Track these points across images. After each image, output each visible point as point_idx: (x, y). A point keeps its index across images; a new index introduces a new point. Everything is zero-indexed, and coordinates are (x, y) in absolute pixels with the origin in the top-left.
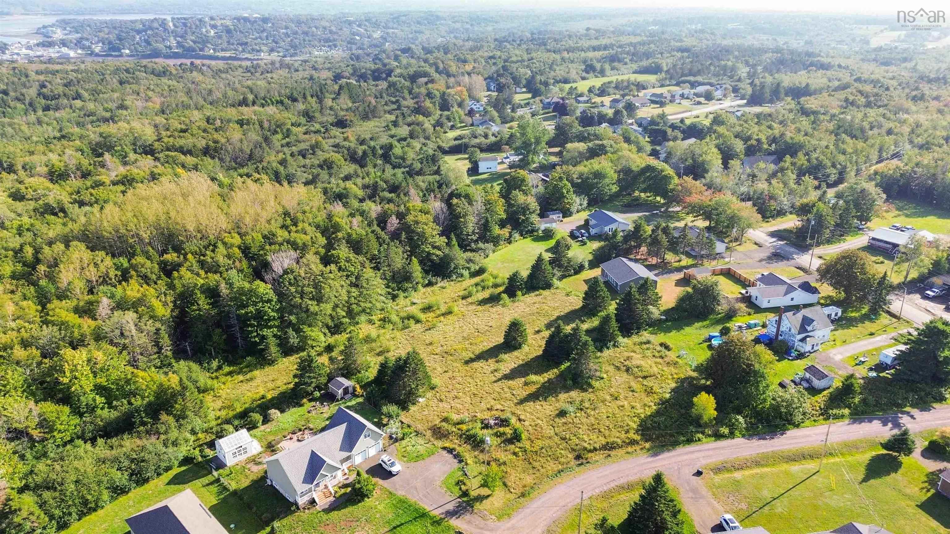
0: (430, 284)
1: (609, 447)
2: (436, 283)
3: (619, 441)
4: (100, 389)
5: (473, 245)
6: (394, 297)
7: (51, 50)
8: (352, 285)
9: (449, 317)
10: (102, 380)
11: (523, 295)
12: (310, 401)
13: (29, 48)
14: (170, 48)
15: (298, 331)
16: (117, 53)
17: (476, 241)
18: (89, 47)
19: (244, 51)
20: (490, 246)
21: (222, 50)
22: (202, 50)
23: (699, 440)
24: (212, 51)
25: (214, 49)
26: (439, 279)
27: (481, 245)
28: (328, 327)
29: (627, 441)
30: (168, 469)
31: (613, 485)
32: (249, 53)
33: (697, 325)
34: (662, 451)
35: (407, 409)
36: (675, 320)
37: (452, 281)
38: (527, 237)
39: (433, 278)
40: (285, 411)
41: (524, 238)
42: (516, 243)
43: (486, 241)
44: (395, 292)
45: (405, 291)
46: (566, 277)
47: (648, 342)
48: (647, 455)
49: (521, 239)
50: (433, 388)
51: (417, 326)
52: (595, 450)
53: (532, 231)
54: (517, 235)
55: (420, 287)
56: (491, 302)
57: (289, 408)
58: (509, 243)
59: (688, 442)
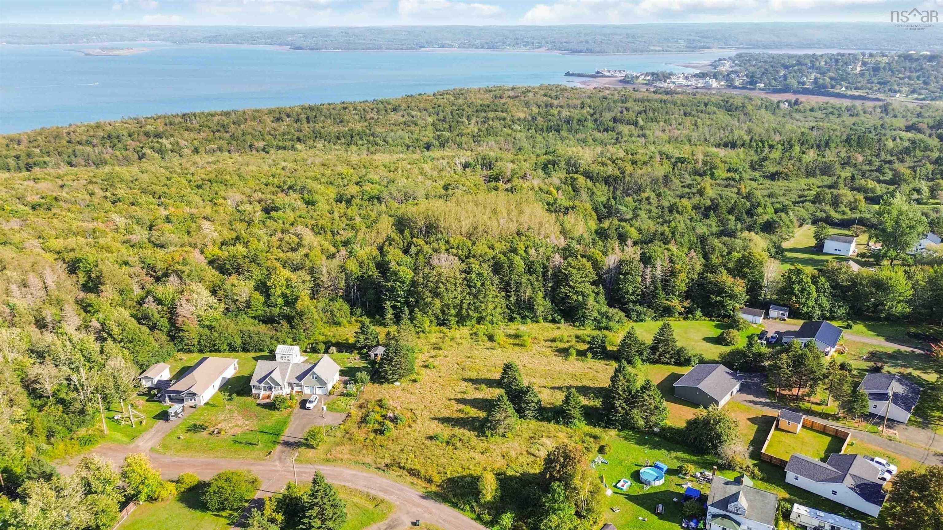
0: (553, 321)
1: (413, 473)
2: (559, 323)
3: (423, 472)
4: (284, 295)
5: (631, 305)
6: (511, 319)
7: (701, 81)
8: (470, 294)
9: (517, 349)
10: (288, 291)
11: (593, 358)
12: (358, 353)
13: (687, 78)
14: (804, 83)
15: (411, 311)
16: (752, 87)
17: (634, 302)
18: (733, 80)
19: (878, 91)
20: (650, 312)
21: (856, 88)
22: (833, 87)
23: (462, 510)
24: (844, 89)
25: (847, 88)
26: (563, 320)
27: (638, 308)
28: (437, 318)
29: (428, 477)
30: (262, 350)
31: (366, 490)
32: (885, 92)
33: (679, 454)
34: (432, 499)
35: (381, 383)
36: (665, 438)
37: (574, 326)
38: (714, 321)
39: (557, 317)
40: (342, 352)
41: (711, 320)
42: (694, 321)
43: (649, 307)
44: (514, 315)
45: (523, 318)
46: (663, 363)
47: (595, 437)
48: (420, 493)
49: (704, 320)
50: (414, 381)
51: (489, 344)
52: (404, 468)
53: (725, 316)
54: (698, 313)
55: (541, 320)
56: (564, 352)
57: (346, 352)
58: (684, 319)
59: (455, 505)
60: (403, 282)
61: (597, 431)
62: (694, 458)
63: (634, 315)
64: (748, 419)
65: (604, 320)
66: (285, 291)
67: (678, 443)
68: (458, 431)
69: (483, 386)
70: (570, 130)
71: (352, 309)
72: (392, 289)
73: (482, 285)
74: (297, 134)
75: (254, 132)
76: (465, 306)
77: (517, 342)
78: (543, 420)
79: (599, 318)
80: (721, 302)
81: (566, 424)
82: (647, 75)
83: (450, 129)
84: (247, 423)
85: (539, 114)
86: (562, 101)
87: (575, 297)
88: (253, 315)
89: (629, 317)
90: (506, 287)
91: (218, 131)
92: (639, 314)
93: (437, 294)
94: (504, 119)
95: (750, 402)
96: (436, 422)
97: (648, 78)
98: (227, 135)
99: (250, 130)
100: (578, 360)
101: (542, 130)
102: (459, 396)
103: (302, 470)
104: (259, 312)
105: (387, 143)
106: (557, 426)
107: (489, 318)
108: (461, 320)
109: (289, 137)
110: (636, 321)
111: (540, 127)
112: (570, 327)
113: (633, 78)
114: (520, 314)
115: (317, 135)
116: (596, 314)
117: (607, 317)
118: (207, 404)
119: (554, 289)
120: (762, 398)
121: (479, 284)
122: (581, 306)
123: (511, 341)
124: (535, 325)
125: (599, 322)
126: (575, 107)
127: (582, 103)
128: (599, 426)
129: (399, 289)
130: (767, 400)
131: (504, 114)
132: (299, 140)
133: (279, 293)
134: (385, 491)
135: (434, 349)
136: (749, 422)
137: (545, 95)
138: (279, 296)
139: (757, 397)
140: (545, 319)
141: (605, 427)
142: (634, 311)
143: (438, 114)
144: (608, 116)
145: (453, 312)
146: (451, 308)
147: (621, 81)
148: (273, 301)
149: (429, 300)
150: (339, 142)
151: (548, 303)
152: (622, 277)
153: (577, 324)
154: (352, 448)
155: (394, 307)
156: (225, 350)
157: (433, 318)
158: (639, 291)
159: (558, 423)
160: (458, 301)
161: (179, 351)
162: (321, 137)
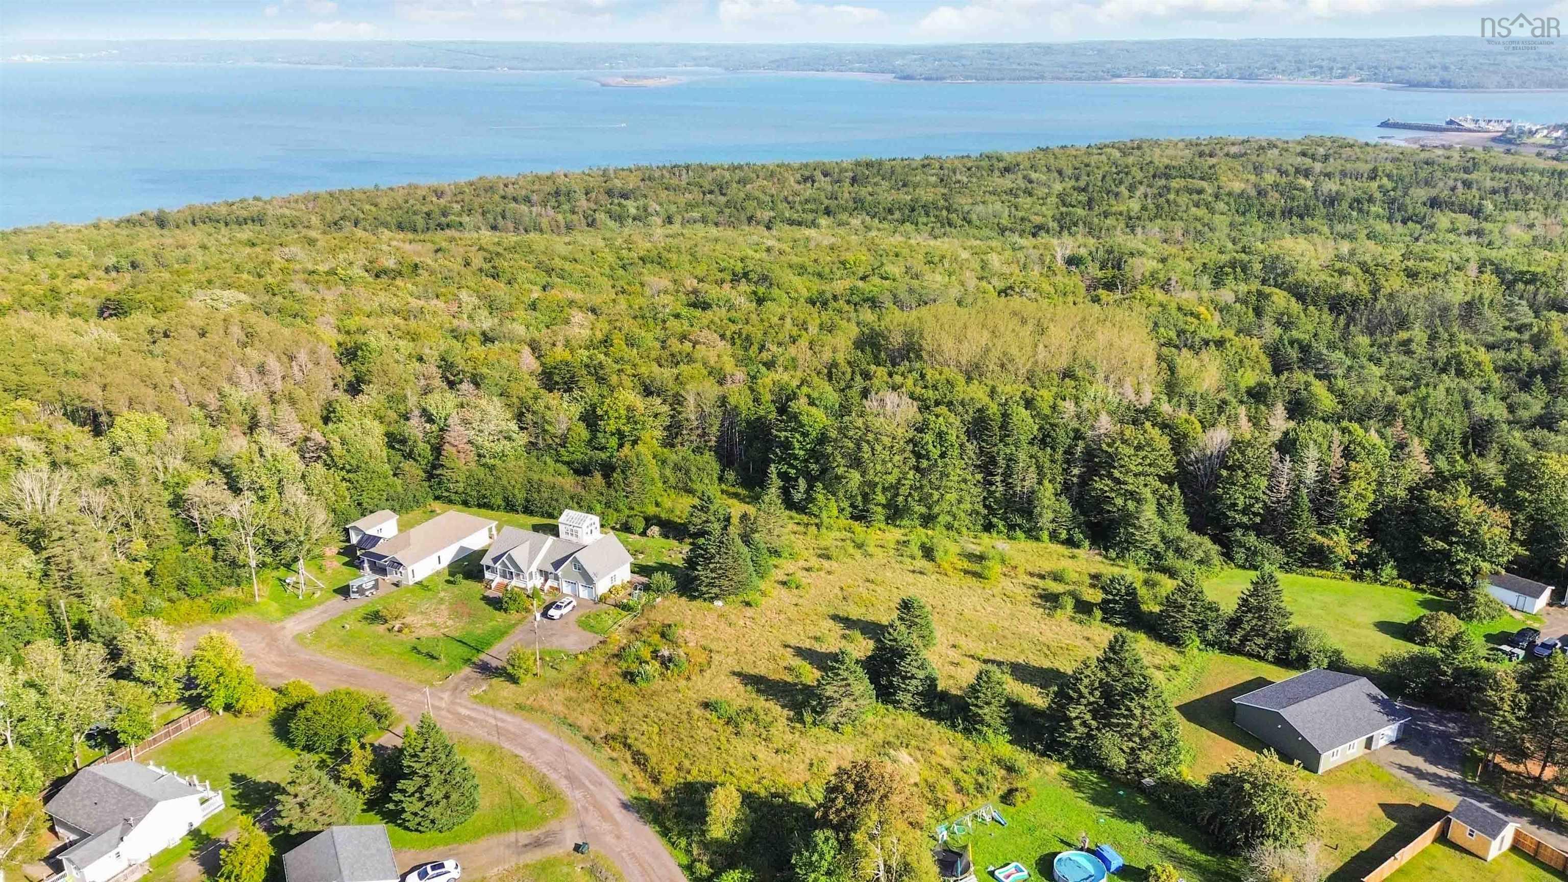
0: (1070, 542)
1: (639, 760)
2: (1078, 547)
3: (655, 761)
4: (620, 434)
5: (1239, 533)
6: (988, 527)
10: (626, 428)
11: (1104, 620)
15: (811, 487)
17: (1246, 528)
20: (1277, 553)
26: (1087, 543)
27: (1252, 539)
28: (852, 506)
29: (657, 771)
31: (546, 771)
34: (638, 812)
35: (693, 598)
36: (1160, 804)
37: (1106, 557)
38: (1423, 591)
39: (1078, 536)
40: (668, 538)
41: (1417, 589)
42: (1378, 586)
43: (1276, 542)
44: (995, 520)
45: (1012, 527)
46: (1250, 655)
47: (1010, 769)
48: (625, 798)
49: (1402, 586)
50: (748, 604)
51: (921, 563)
52: (629, 747)
53: (1451, 586)
54: (1389, 570)
55: (1045, 535)
56: (1051, 600)
57: (674, 538)
58: (1354, 578)
59: (665, 832)
60: (805, 435)
61: (1022, 758)
62: (1201, 858)
63: (1240, 555)
64: (1382, 806)
65: (1170, 553)
66: (622, 428)
67: (1180, 817)
68: (761, 703)
69: (857, 634)
70: (1330, 218)
71: (723, 471)
72: (786, 445)
73: (943, 455)
74: (826, 202)
75: (762, 196)
76: (904, 491)
77: (976, 568)
78: (929, 715)
79: (1161, 547)
80: (1446, 555)
81: (967, 731)
82: (1557, 128)
83: (1090, 204)
84: (450, 623)
85: (1276, 186)
86: (1333, 165)
87: (1119, 501)
88: (567, 459)
89: (1228, 556)
90: (987, 466)
91: (711, 192)
92: (1252, 553)
93: (856, 462)
94: (1200, 192)
95: (1409, 769)
96: (736, 680)
97: (1559, 134)
98: (723, 199)
99: (757, 194)
100: (1072, 619)
101: (1271, 214)
102: (807, 644)
103: (473, 714)
104: (579, 456)
105: (969, 222)
106: (950, 733)
107: (943, 519)
108: (895, 514)
109: (814, 207)
110: (1243, 567)
111: (1268, 207)
112: (1100, 558)
113: (1522, 133)
114: (1004, 519)
115: (859, 205)
116: (1155, 539)
117: (1178, 550)
118: (419, 583)
119: (1085, 480)
120: (1446, 767)
121: (935, 453)
122: (1127, 518)
123: (966, 565)
124: (1031, 545)
125: (1158, 556)
126: (1358, 176)
127: (1375, 170)
128: (1033, 750)
129: (797, 445)
130: (1455, 775)
131: (1204, 184)
132: (828, 212)
133: (612, 427)
134: (571, 778)
135: (820, 556)
136: (1380, 813)
137: (1304, 154)
138: (613, 434)
139: (1435, 765)
140: (1054, 536)
141: (1043, 754)
142: (1241, 545)
143: (1077, 179)
144: (1421, 194)
145: (881, 498)
146: (879, 489)
147: (1494, 140)
148: (603, 441)
149: (840, 471)
150: (890, 217)
151: (1066, 507)
152: (1224, 473)
153: (1112, 553)
154: (574, 695)
155: (783, 476)
156: (499, 507)
157: (845, 504)
158: (1258, 508)
159: (953, 726)
160: (892, 479)
161: (437, 498)
162: (863, 208)
